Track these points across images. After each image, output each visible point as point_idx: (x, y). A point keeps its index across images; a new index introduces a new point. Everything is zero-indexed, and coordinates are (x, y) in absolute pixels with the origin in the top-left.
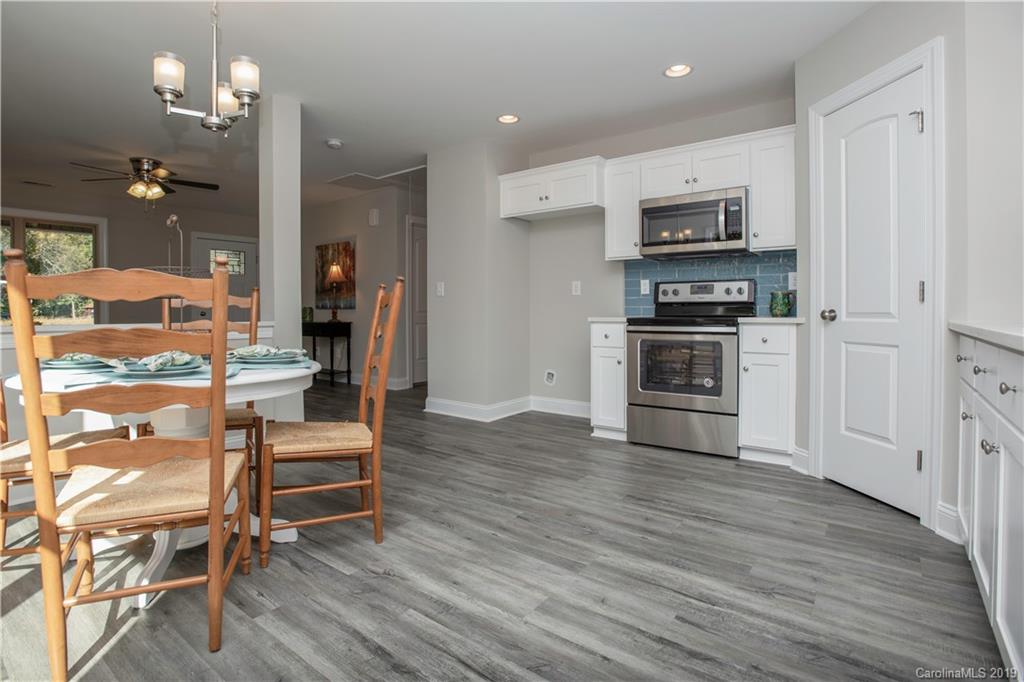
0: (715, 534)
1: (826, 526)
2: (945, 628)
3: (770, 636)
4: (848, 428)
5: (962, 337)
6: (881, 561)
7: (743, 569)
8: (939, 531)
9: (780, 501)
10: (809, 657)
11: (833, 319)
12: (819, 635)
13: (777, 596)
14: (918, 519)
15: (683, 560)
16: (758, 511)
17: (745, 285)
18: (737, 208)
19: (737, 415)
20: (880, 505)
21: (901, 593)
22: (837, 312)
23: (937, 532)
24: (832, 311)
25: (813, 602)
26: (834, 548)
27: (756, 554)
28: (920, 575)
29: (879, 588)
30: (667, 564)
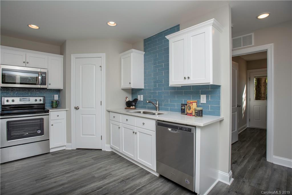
0: (77, 174)
1: (91, 159)
2: (127, 165)
3: (117, 185)
4: (83, 135)
5: (110, 112)
6: (108, 160)
7: (94, 177)
8: (106, 150)
9: (76, 158)
10: (125, 183)
11: (78, 109)
12: (120, 179)
13: (107, 177)
14: (101, 149)
15: (81, 185)
16: (75, 163)
17: (42, 98)
18: (45, 75)
19: (49, 140)
20: (93, 150)
21: (117, 164)
22: (79, 107)
23: (106, 151)
24: (78, 107)
25: (111, 174)
26: (99, 162)
27: (90, 173)
28: (114, 159)
29: (114, 165)
30: (80, 188)
